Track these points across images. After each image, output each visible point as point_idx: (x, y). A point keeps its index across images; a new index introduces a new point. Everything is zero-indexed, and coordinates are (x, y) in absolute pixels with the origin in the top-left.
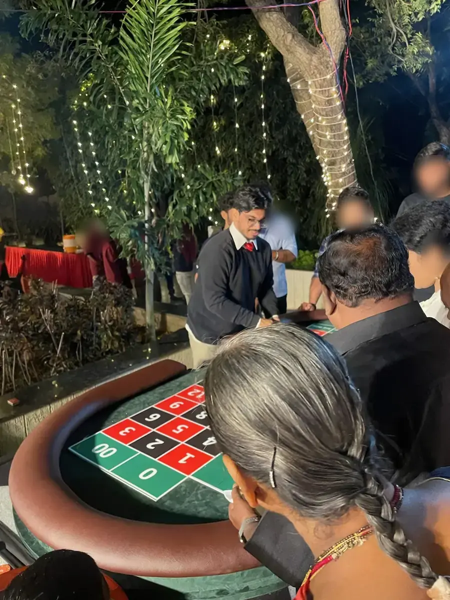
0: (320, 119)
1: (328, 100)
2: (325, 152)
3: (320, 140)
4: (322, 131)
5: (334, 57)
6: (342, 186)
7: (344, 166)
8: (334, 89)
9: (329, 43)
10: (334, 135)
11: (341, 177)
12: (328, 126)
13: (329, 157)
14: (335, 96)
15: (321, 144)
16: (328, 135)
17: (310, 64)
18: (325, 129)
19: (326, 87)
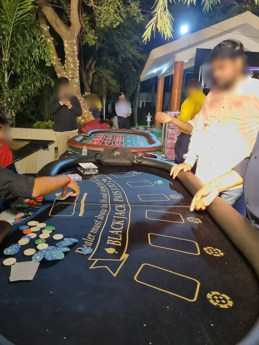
0: (69, 58)
1: (73, 51)
2: (70, 73)
3: (68, 67)
4: (69, 63)
5: (76, 34)
6: (76, 89)
7: (77, 80)
8: (76, 47)
9: (75, 27)
10: (74, 66)
11: (75, 84)
12: (72, 62)
13: (71, 75)
14: (76, 50)
15: (68, 69)
16: (72, 66)
17: (67, 35)
18: (71, 62)
19: (73, 45)
